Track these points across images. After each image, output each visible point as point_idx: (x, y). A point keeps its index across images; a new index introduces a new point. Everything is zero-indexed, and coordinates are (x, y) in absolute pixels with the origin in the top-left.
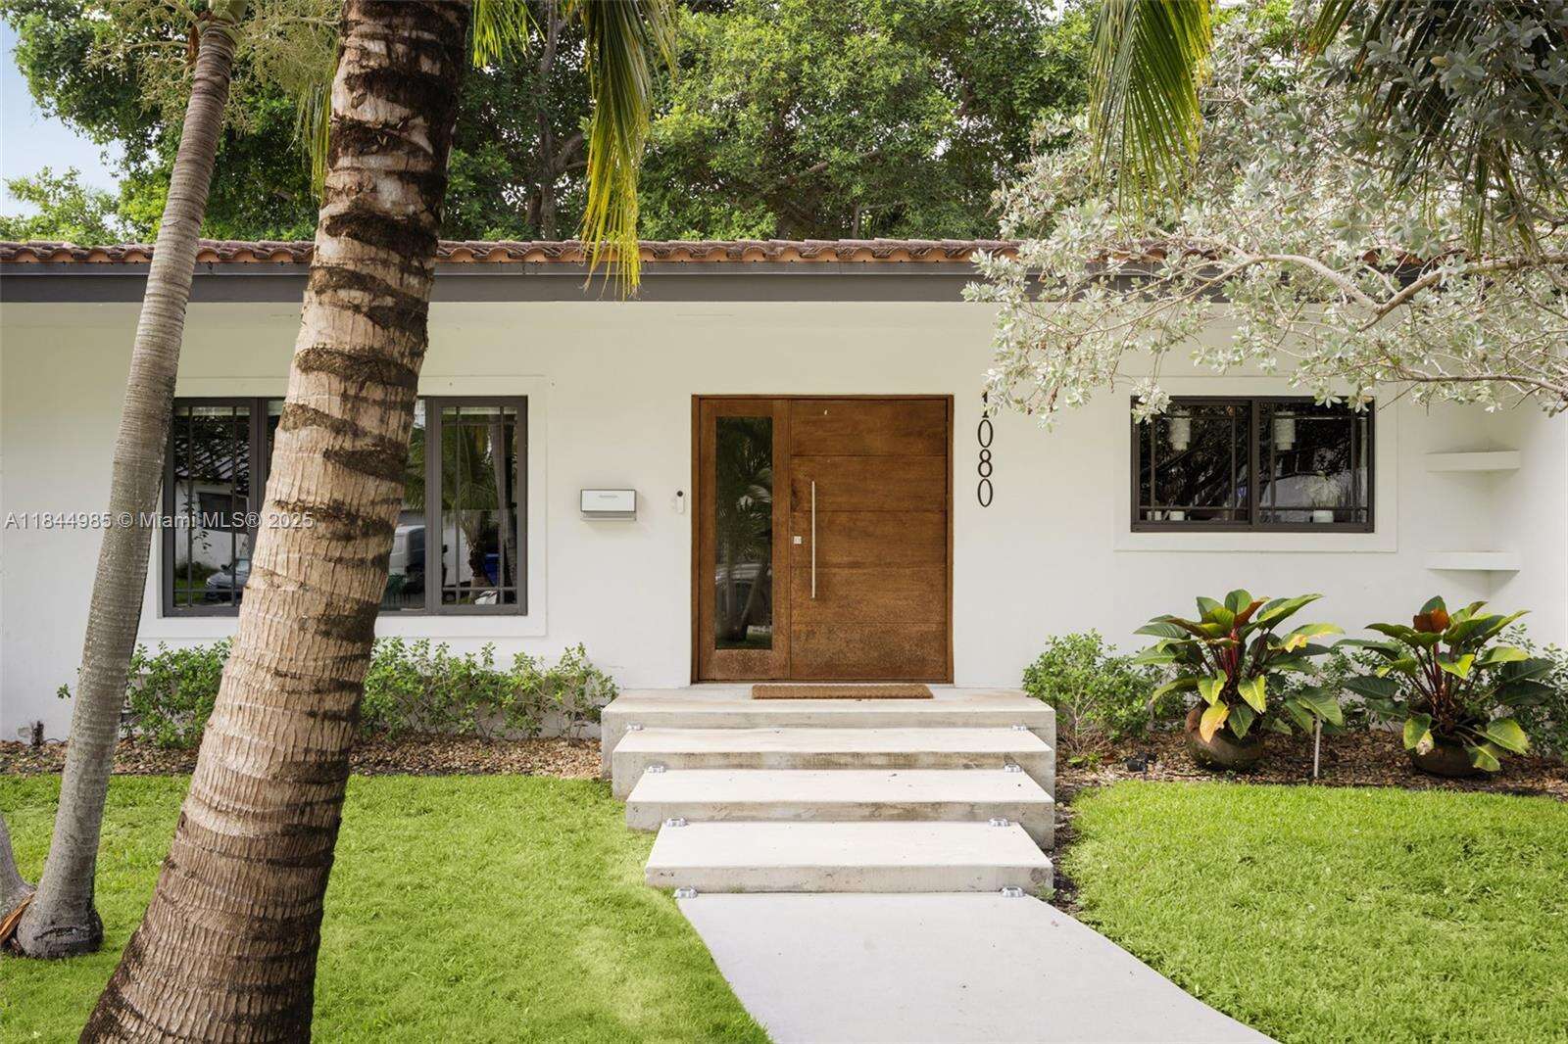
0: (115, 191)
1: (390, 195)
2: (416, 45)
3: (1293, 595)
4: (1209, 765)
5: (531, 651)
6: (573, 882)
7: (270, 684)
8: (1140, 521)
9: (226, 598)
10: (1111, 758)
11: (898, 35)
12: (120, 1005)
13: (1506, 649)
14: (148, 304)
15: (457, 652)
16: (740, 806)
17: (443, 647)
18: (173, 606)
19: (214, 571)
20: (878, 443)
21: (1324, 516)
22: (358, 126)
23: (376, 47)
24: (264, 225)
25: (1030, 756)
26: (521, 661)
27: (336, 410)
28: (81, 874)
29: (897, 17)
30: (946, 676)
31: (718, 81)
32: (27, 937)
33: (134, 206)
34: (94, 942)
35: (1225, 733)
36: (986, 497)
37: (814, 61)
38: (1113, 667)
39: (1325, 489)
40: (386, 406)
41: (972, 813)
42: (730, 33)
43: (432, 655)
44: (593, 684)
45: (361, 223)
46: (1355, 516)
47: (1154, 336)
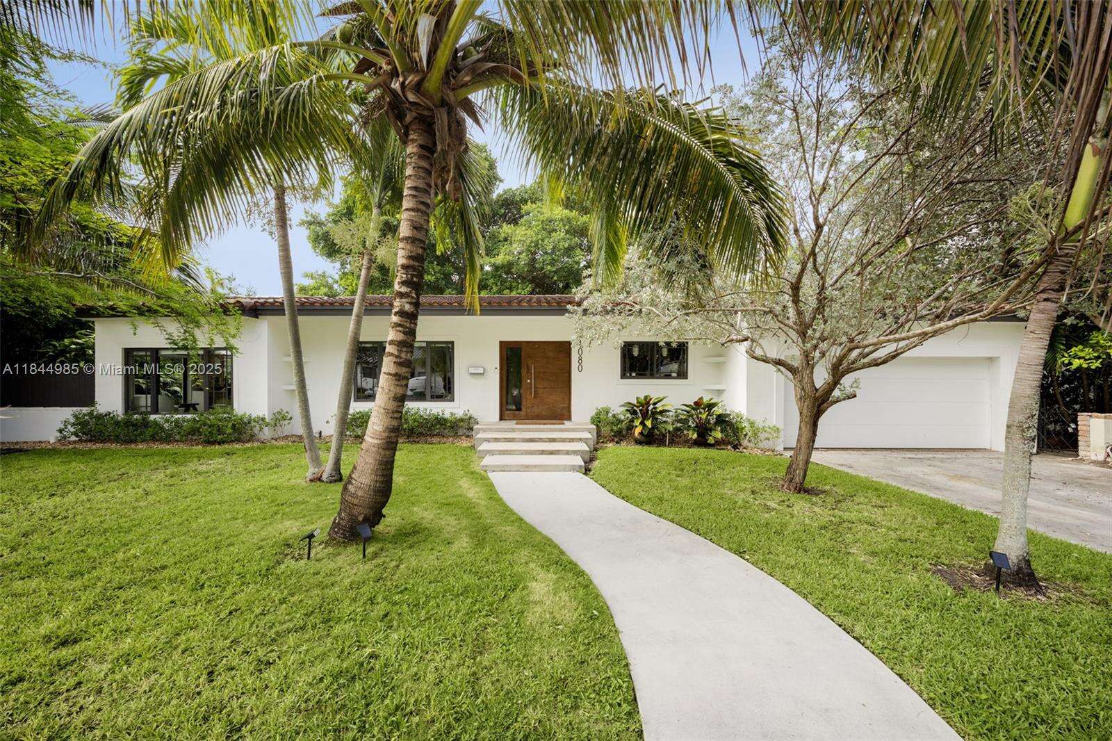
0: (337, 277)
1: (407, 307)
2: (413, 275)
3: (661, 396)
4: (638, 442)
5: (455, 411)
6: (461, 468)
7: (382, 411)
8: (623, 376)
9: (371, 397)
10: (613, 440)
11: (567, 232)
12: (352, 478)
13: (717, 411)
14: (353, 317)
15: (435, 412)
16: (507, 451)
17: (431, 410)
18: (358, 399)
19: (367, 390)
20: (551, 354)
21: (674, 375)
22: (401, 292)
23: (404, 276)
24: (381, 287)
25: (587, 439)
26: (452, 414)
27: (396, 353)
28: (337, 462)
29: (567, 227)
30: (569, 418)
31: (515, 246)
32: (324, 478)
33: (343, 282)
34: (341, 479)
35: (641, 433)
36: (580, 369)
37: (543, 240)
38: (614, 416)
39: (675, 366)
40: (407, 352)
41: (568, 453)
42: (518, 232)
43: (428, 412)
44: (472, 420)
45: (401, 313)
46: (682, 374)
47: (618, 327)
